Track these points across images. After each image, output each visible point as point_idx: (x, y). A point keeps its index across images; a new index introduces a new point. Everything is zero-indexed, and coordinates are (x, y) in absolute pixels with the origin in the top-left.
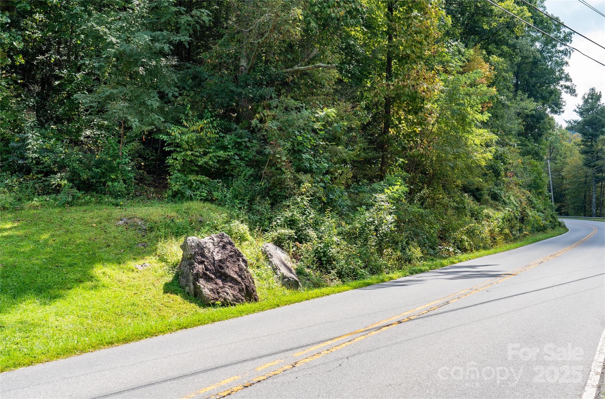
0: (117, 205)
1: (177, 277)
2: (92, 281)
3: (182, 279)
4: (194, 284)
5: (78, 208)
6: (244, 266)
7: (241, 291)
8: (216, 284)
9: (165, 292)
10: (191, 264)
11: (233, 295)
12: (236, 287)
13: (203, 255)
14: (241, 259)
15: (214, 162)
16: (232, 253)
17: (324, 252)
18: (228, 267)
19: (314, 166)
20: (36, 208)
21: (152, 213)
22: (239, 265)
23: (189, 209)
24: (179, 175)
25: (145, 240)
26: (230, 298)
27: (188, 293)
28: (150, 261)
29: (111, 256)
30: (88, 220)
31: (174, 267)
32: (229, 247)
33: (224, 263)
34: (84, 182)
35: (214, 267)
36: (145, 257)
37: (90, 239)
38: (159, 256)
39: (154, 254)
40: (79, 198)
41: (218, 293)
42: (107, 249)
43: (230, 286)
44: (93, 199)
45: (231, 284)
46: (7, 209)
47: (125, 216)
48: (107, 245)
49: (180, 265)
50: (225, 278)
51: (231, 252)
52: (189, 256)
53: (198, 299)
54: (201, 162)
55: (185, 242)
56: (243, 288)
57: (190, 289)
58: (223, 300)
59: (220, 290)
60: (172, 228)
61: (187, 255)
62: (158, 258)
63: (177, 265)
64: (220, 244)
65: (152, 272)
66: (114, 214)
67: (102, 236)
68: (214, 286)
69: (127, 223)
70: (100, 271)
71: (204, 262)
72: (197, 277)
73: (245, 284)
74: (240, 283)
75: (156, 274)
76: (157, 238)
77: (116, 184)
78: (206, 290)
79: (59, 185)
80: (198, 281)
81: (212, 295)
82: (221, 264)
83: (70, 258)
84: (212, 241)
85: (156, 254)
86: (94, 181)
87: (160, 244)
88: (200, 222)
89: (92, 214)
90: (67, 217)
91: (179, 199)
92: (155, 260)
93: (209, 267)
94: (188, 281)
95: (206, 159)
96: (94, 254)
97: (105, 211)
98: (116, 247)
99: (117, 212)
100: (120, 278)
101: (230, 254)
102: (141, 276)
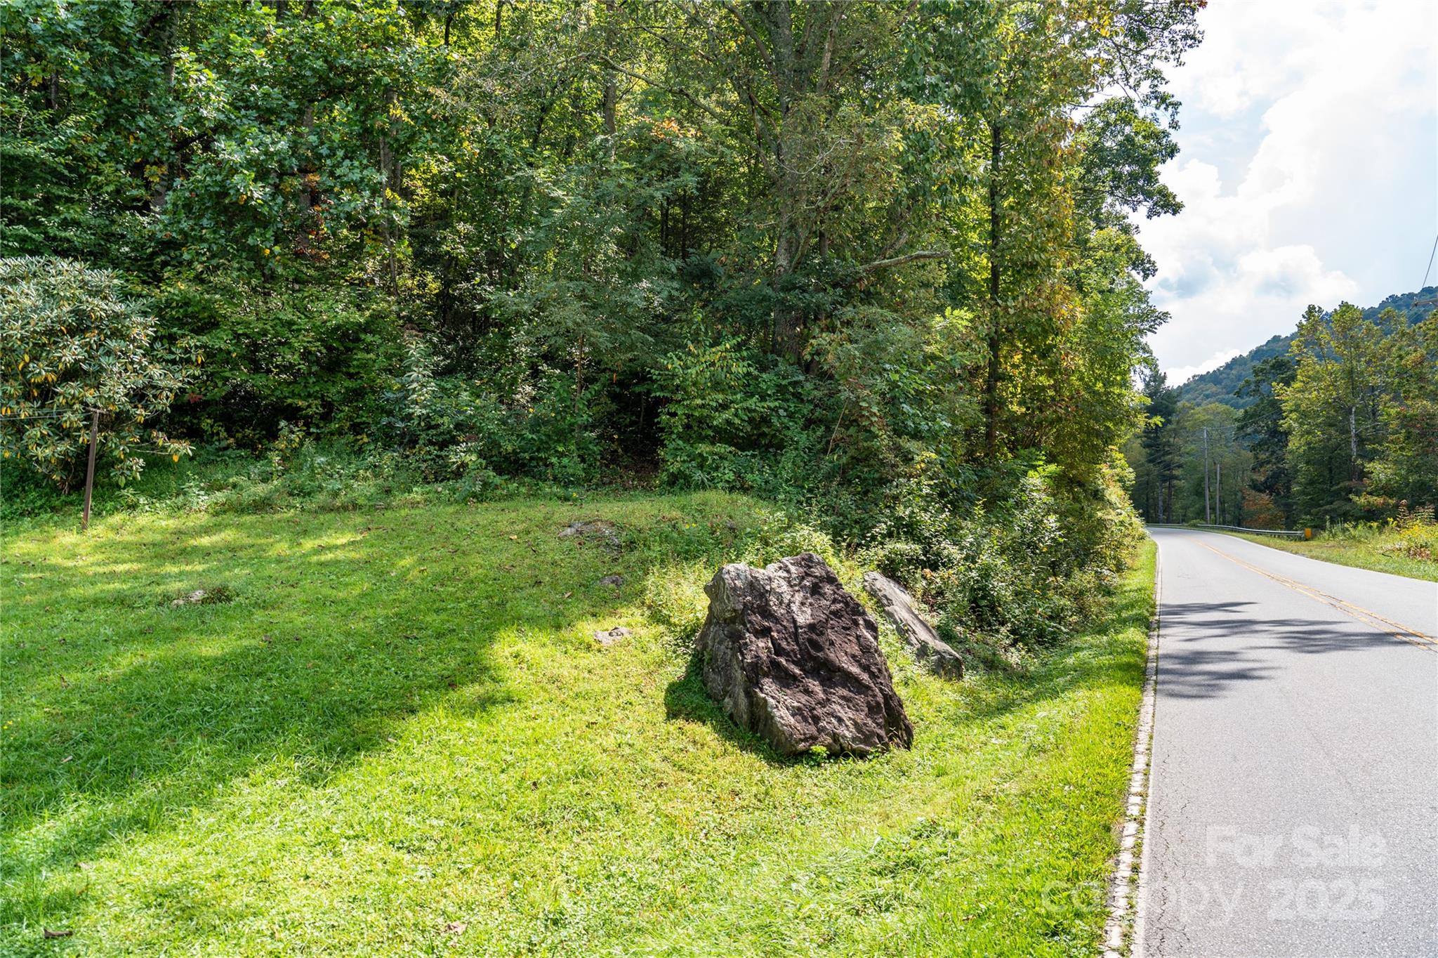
0: (566, 499)
1: (698, 665)
2: (482, 683)
3: (712, 676)
4: (749, 695)
5: (493, 504)
6: (869, 636)
7: (873, 710)
8: (807, 692)
9: (672, 715)
10: (736, 637)
11: (856, 724)
12: (860, 699)
13: (766, 613)
14: (861, 622)
15: (743, 420)
16: (839, 606)
17: (983, 589)
18: (832, 644)
19: (924, 426)
20: (414, 505)
21: (633, 512)
22: (858, 637)
23: (705, 504)
24: (680, 442)
25: (619, 569)
26: (847, 733)
27: (731, 716)
28: (629, 620)
29: (540, 609)
30: (503, 526)
31: (688, 637)
32: (828, 589)
33: (822, 634)
34: (506, 458)
35: (798, 644)
36: (619, 610)
37: (500, 568)
38: (649, 607)
39: (638, 602)
40: (496, 487)
41: (816, 719)
42: (534, 590)
43: (843, 698)
44: (523, 490)
45: (845, 692)
46: (361, 507)
47: (578, 519)
48: (534, 580)
49: (704, 635)
50: (830, 674)
51: (834, 601)
52: (728, 615)
53: (762, 738)
54: (719, 419)
55: (718, 578)
56: (878, 703)
57: (736, 704)
58: (829, 740)
59: (819, 711)
60: (676, 543)
61: (724, 611)
62: (647, 613)
63: (694, 631)
64: (806, 583)
65: (635, 652)
66: (556, 516)
67: (527, 561)
68: (804, 699)
69: (581, 533)
70: (508, 651)
71: (769, 630)
72: (755, 673)
73: (881, 690)
74: (868, 688)
75: (645, 657)
76: (645, 564)
77: (565, 461)
78: (783, 712)
79: (464, 465)
80: (757, 684)
81: (800, 728)
82: (815, 637)
83: (444, 616)
84: (785, 574)
85: (643, 603)
86: (527, 456)
87: (650, 581)
88: (731, 528)
89: (513, 515)
90: (465, 522)
91: (681, 489)
92: (640, 619)
93: (784, 644)
94: (729, 680)
95: (726, 415)
96: (502, 604)
97: (539, 510)
98: (554, 585)
99: (563, 512)
100: (556, 671)
101: (833, 607)
102: (607, 662)
